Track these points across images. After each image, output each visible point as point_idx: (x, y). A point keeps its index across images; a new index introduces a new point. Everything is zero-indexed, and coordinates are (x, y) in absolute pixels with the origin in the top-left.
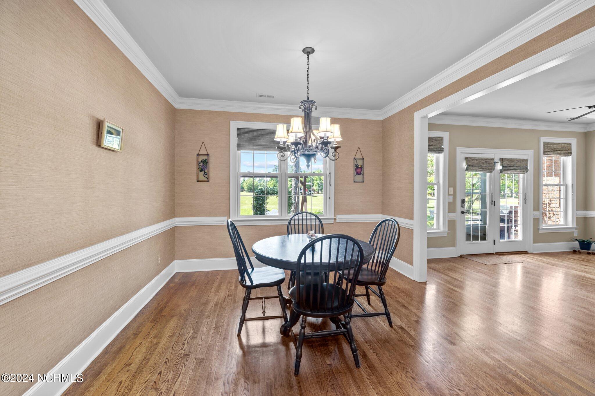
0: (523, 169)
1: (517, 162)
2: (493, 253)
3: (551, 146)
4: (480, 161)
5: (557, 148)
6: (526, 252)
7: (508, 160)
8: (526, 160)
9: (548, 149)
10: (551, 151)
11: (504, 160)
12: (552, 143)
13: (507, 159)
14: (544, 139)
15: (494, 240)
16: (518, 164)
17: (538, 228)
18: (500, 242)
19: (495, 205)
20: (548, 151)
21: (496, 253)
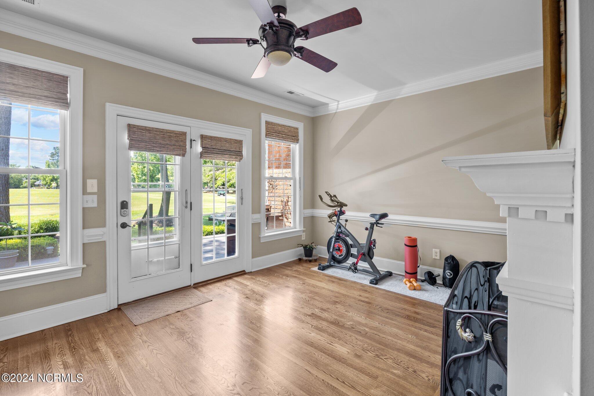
0: (235, 154)
1: (225, 143)
2: (190, 286)
3: (275, 128)
4: (158, 135)
5: (282, 132)
6: (243, 273)
7: (212, 138)
8: (240, 142)
9: (272, 131)
10: (275, 134)
11: (205, 137)
12: (277, 124)
13: (210, 136)
14: (265, 117)
15: (191, 265)
16: (227, 146)
17: (259, 236)
18: (202, 265)
19: (191, 210)
20: (272, 133)
21: (194, 284)
